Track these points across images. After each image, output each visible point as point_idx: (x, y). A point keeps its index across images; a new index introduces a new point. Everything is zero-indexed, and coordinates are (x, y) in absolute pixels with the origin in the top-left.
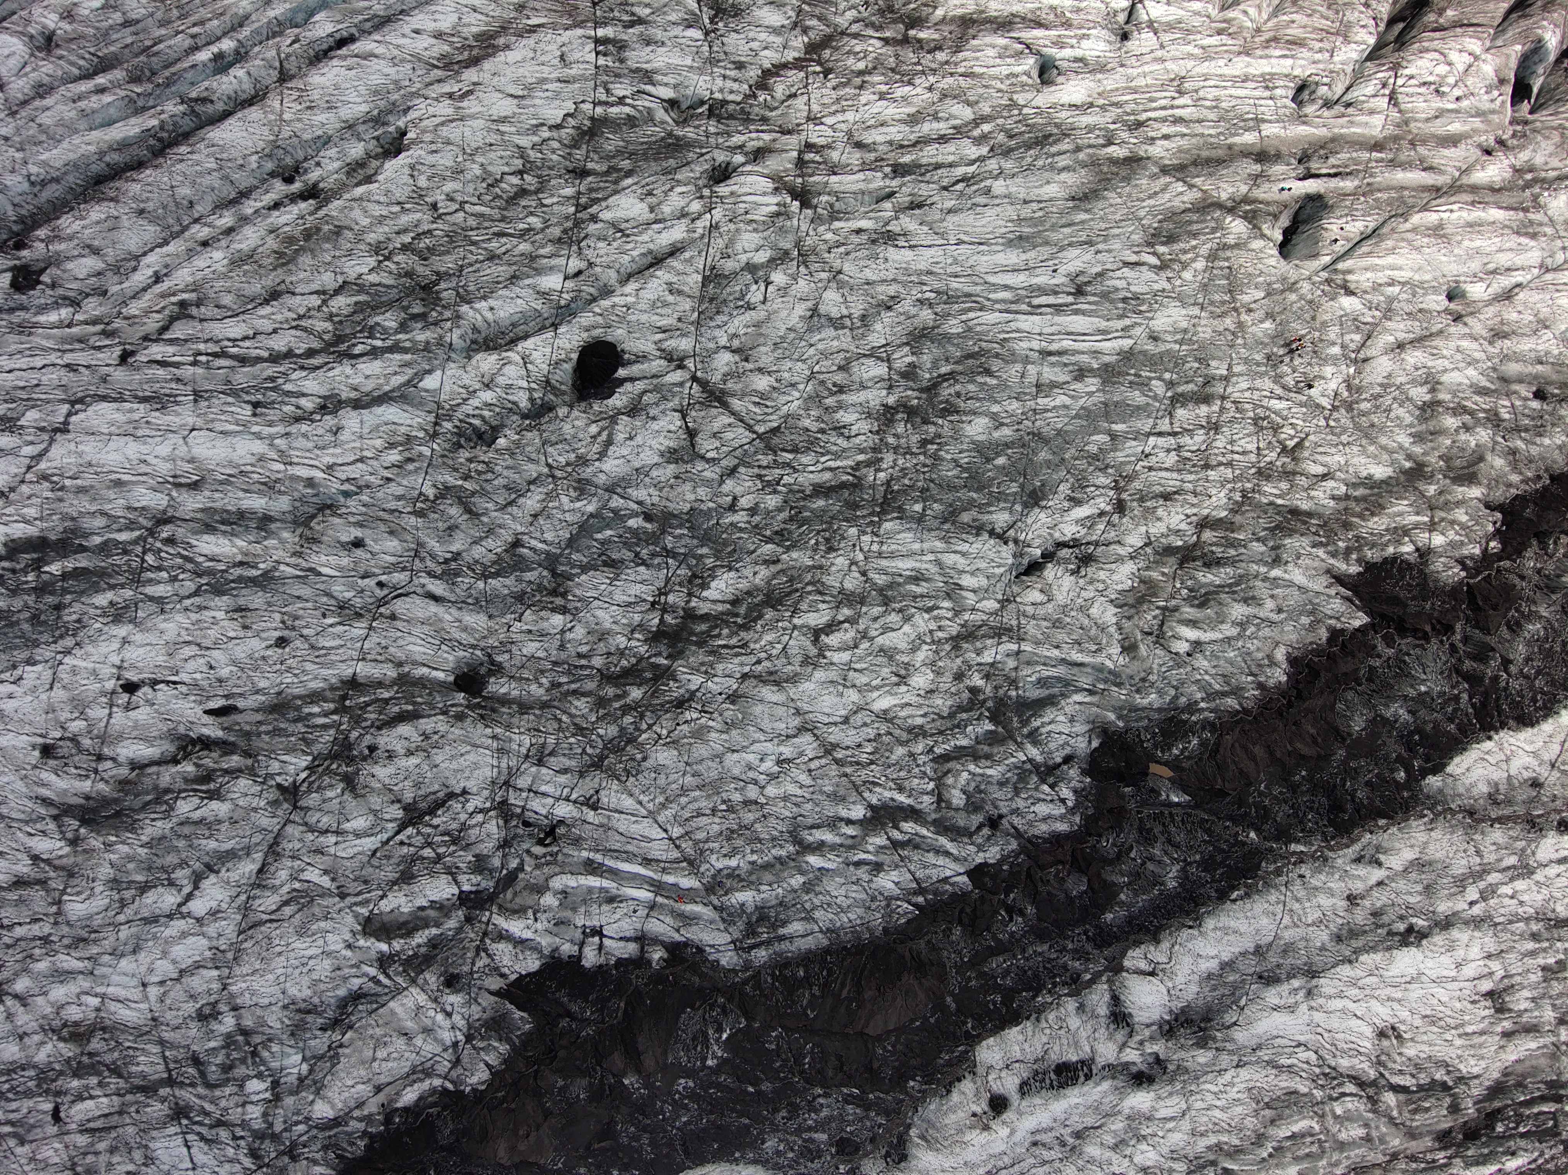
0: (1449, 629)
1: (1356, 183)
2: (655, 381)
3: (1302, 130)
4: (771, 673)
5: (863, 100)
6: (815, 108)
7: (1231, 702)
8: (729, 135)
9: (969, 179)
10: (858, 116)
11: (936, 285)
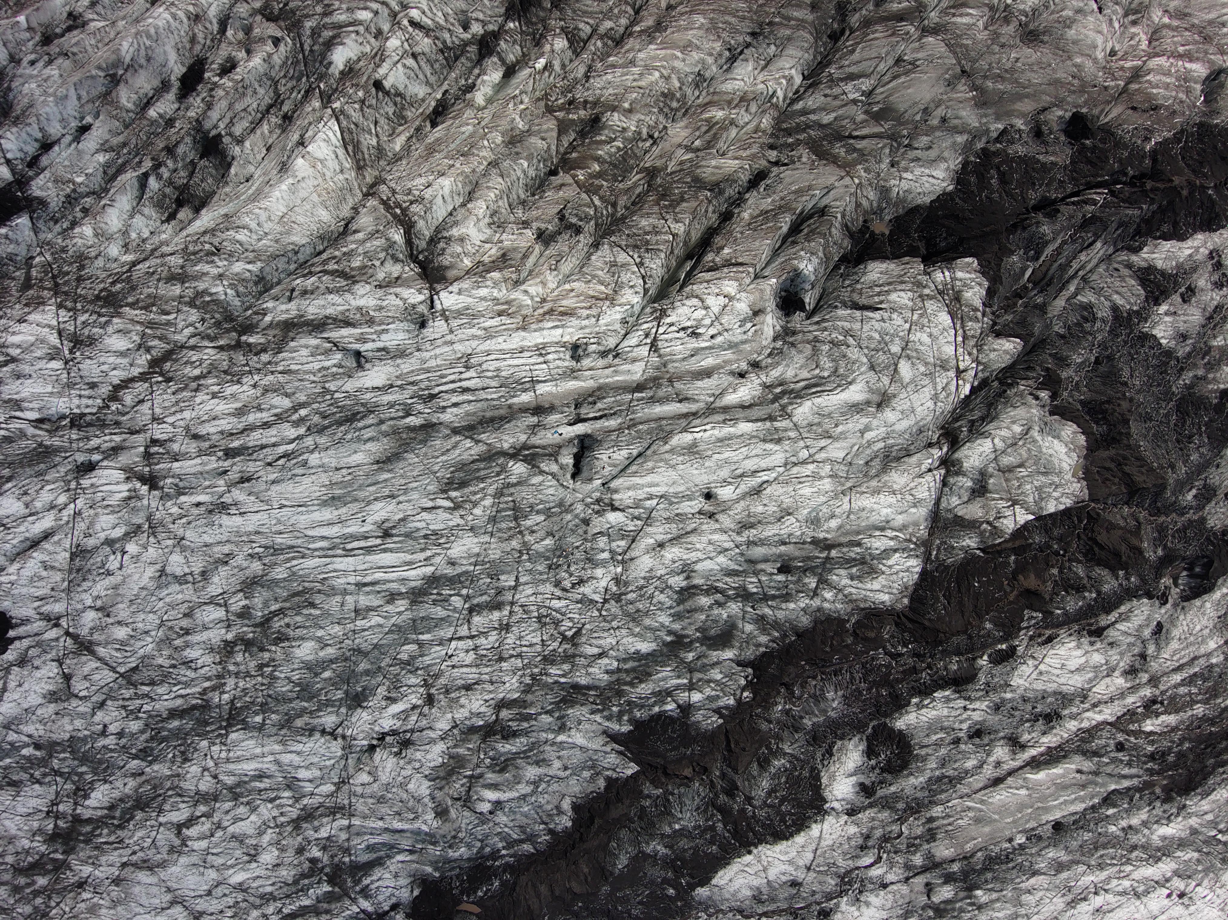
0: (705, 770)
1: (619, 420)
2: (37, 638)
3: (572, 385)
4: (145, 861)
5: (198, 400)
6: (158, 411)
7: (527, 847)
8: (88, 439)
9: (289, 455)
10: (194, 414)
11: (264, 542)
